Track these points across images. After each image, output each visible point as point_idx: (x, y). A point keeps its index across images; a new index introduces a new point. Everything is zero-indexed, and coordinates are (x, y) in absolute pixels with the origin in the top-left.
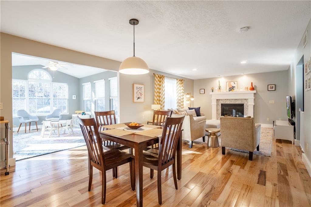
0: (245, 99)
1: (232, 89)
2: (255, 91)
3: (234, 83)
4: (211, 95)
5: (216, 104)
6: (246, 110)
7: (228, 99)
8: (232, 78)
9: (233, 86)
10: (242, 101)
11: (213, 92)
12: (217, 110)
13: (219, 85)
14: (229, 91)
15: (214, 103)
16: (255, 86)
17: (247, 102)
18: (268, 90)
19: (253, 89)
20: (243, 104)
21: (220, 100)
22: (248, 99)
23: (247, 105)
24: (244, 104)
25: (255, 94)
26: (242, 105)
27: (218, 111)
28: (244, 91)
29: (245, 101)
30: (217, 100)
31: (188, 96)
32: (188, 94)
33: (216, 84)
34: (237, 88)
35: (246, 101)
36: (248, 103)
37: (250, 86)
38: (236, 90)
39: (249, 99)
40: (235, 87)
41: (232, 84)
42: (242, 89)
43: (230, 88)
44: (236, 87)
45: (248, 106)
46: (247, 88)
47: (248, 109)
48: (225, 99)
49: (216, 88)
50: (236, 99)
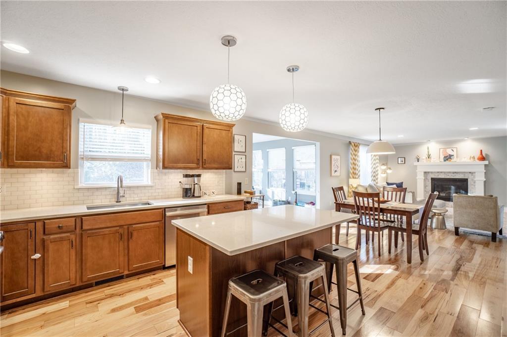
0: (470, 173)
1: (448, 158)
2: (486, 162)
3: (453, 150)
4: (416, 166)
5: (423, 178)
6: (472, 188)
7: (441, 172)
8: (449, 143)
9: (449, 155)
10: (464, 175)
11: (418, 161)
12: (425, 186)
13: (428, 152)
14: (445, 161)
15: (420, 177)
16: (486, 155)
17: (472, 177)
19: (483, 158)
20: (467, 179)
21: (429, 172)
22: (475, 173)
23: (472, 180)
24: (469, 180)
25: (486, 165)
26: (466, 181)
27: (427, 187)
28: (469, 161)
29: (470, 174)
30: (425, 173)
31: (384, 167)
32: (383, 164)
33: (422, 151)
34: (457, 157)
35: (472, 175)
36: (474, 177)
37: (478, 155)
38: (454, 159)
39: (476, 173)
40: (453, 155)
41: (449, 152)
42: (466, 159)
43: (445, 157)
44: (455, 156)
45: (475, 182)
46: (474, 158)
47: (474, 186)
48: (438, 172)
49: (424, 156)
50: (455, 172)
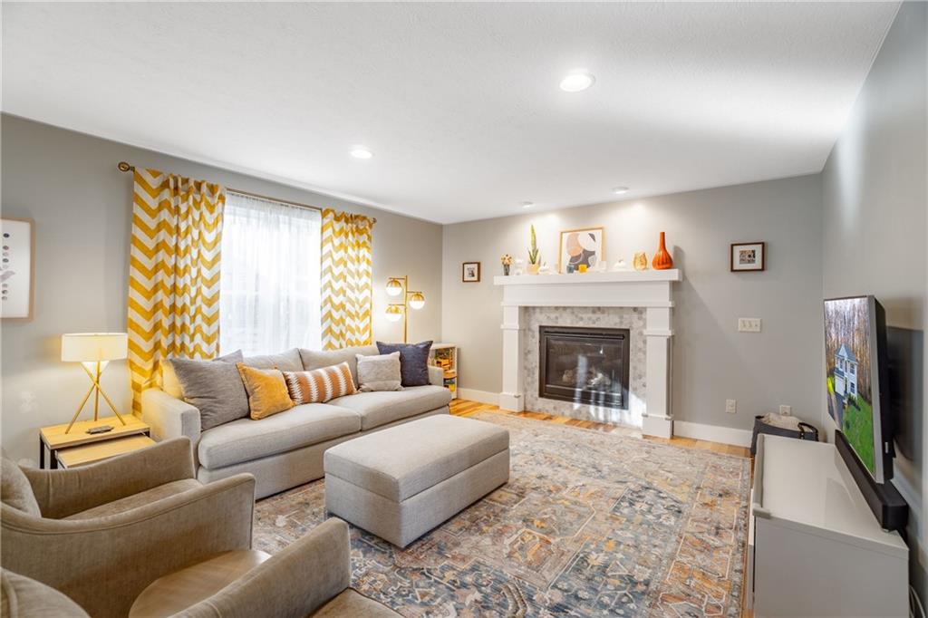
0: (635, 309)
1: (581, 260)
2: (673, 274)
3: (592, 236)
4: (502, 287)
5: (519, 327)
6: (639, 360)
7: (565, 308)
8: (584, 213)
9: (585, 251)
10: (621, 317)
11: (507, 274)
12: (524, 353)
13: (534, 243)
14: (570, 270)
15: (511, 323)
16: (677, 250)
17: (641, 323)
18: (732, 270)
19: (666, 262)
20: (628, 330)
21: (534, 308)
22: (645, 309)
23: (641, 334)
24: (632, 333)
25: (675, 286)
26: (623, 335)
27: (530, 356)
28: (633, 270)
29: (635, 315)
30: (526, 311)
31: (396, 291)
32: (395, 282)
33: (519, 242)
34: (603, 258)
35: (640, 318)
36: (645, 326)
37: (653, 251)
39: (648, 311)
40: (593, 253)
41: (585, 243)
42: (622, 263)
43: (574, 259)
44: (598, 254)
45: (645, 342)
46: (643, 259)
47: (645, 353)
48: (557, 308)
49: (521, 261)
50: (599, 308)
